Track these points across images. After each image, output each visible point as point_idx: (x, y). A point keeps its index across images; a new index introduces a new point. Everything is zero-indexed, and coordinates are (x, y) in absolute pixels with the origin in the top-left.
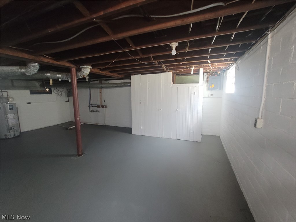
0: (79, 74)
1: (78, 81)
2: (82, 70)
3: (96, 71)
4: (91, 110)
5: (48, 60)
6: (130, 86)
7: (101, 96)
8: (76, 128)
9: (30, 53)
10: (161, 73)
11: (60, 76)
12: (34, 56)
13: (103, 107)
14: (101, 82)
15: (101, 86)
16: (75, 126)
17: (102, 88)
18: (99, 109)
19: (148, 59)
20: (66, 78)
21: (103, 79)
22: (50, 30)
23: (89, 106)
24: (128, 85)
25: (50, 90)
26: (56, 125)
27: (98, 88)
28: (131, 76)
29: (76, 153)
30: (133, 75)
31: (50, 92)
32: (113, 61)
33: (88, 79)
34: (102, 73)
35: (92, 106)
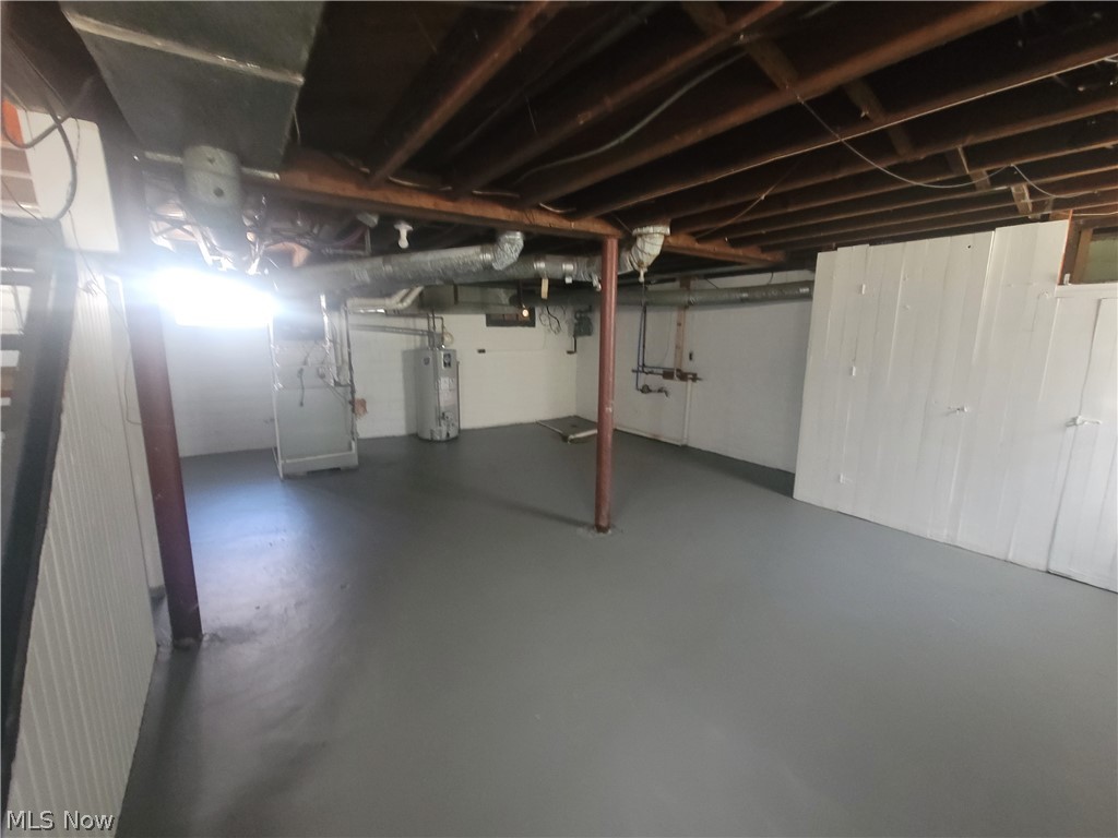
0: (626, 256)
1: (622, 282)
2: (639, 243)
3: (684, 242)
4: (640, 386)
5: (547, 220)
6: (809, 297)
7: (680, 336)
8: (599, 438)
9: (509, 203)
10: (991, 227)
11: (569, 267)
12: (519, 210)
13: (683, 376)
14: (688, 287)
15: (685, 298)
16: (595, 431)
17: (687, 306)
18: (667, 383)
19: (942, 163)
20: (586, 273)
21: (697, 272)
22: (583, 119)
23: (637, 372)
24: (802, 293)
25: (532, 313)
26: (537, 423)
27: (672, 305)
28: (819, 254)
29: (592, 521)
30: (829, 249)
31: (530, 322)
32: (763, 197)
33: (645, 275)
34: (700, 251)
35: (646, 370)
